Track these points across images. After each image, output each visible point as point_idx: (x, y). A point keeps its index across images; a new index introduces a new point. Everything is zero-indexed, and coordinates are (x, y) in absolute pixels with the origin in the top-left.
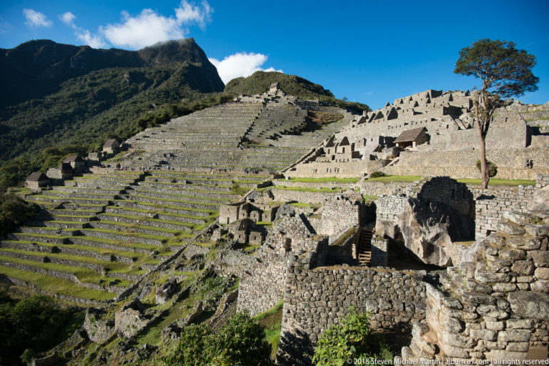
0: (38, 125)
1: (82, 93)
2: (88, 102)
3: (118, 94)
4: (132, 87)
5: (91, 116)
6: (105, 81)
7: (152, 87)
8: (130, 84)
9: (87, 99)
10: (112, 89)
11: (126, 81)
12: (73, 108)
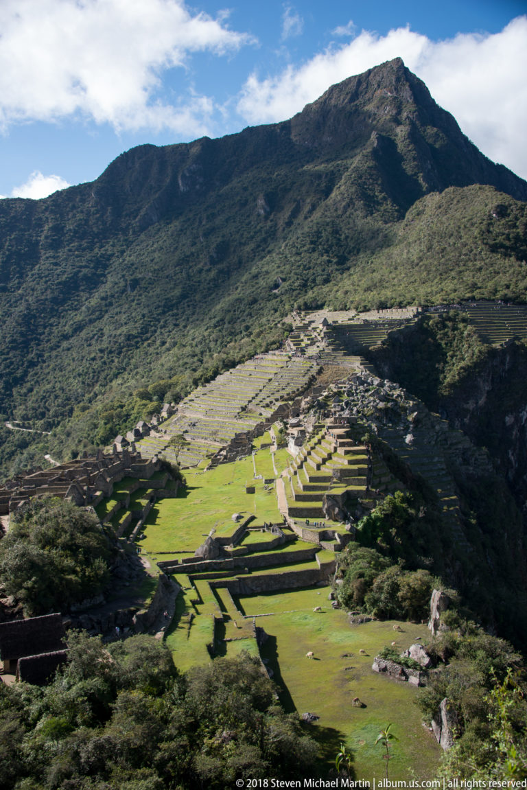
0: (137, 325)
1: (192, 254)
2: (200, 271)
3: (245, 244)
4: (269, 224)
5: (205, 297)
6: (227, 220)
7: (301, 217)
8: (266, 218)
9: (200, 266)
10: (237, 237)
11: (259, 215)
12: (181, 286)
